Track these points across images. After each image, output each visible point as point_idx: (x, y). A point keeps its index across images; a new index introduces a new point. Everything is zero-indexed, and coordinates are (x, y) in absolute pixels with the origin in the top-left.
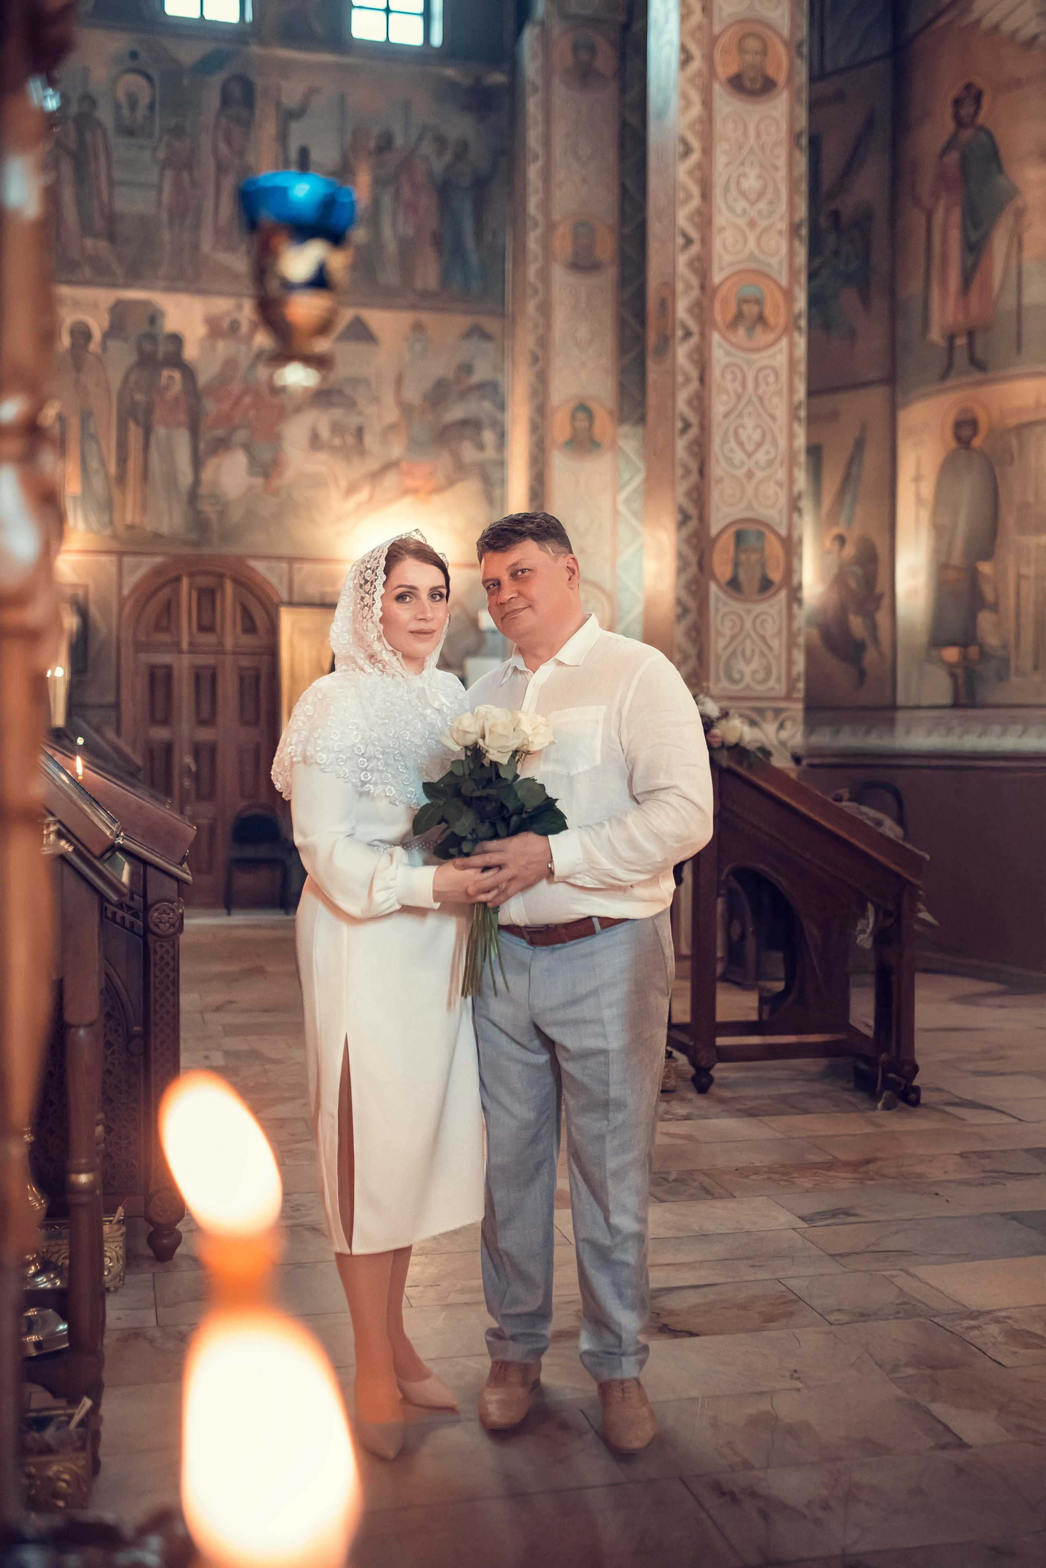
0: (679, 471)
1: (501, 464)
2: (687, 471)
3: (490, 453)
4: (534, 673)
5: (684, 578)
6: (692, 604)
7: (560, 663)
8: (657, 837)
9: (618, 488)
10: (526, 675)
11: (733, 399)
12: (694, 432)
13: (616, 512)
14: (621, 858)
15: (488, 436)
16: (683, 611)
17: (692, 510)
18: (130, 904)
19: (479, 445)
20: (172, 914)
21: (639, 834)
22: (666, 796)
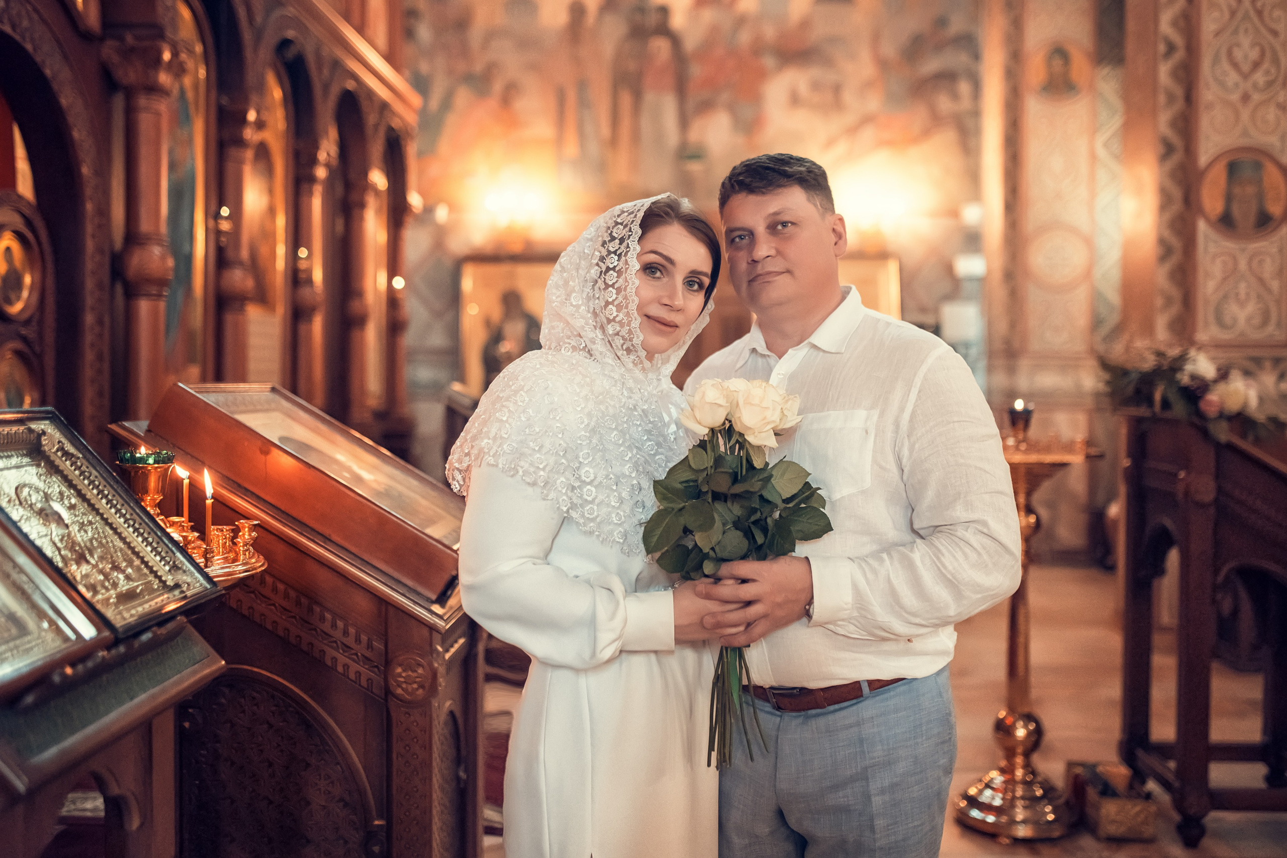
0: (1162, 99)
1: (976, 113)
2: (1171, 98)
3: (966, 104)
4: (780, 358)
5: (1168, 216)
6: (1176, 243)
7: (815, 347)
8: (952, 584)
9: (1094, 130)
10: (768, 358)
11: (1227, 15)
12: (1179, 55)
13: (1093, 157)
14: (902, 607)
15: (964, 87)
16: (1165, 251)
17: (1176, 141)
18: (368, 654)
19: (955, 96)
20: (420, 671)
21: (928, 577)
22: (965, 533)
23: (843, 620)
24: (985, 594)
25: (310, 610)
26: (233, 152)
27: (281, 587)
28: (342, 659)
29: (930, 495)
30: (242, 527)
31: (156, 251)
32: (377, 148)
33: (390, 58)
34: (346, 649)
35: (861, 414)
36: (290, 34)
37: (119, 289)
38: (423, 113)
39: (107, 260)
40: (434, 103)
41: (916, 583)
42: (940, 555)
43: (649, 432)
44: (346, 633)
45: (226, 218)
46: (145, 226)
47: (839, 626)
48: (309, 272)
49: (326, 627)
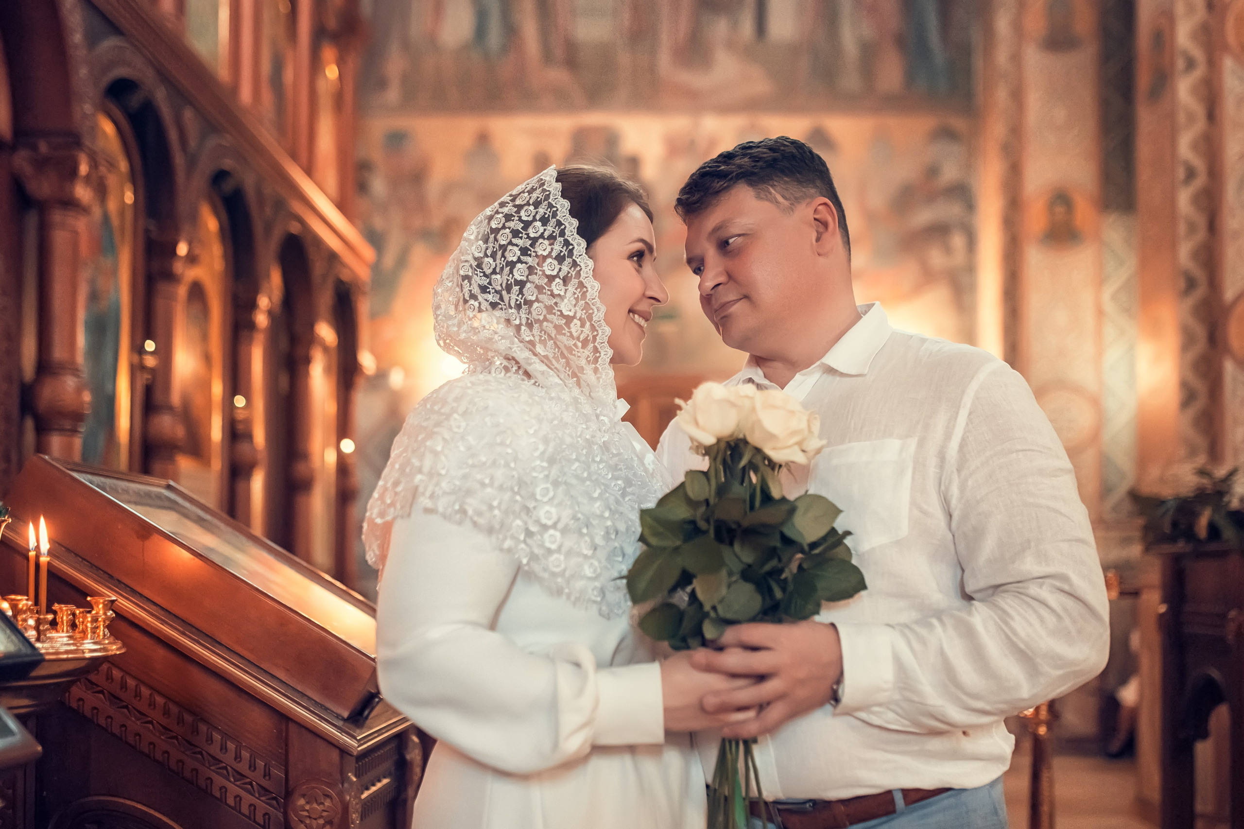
0: (1182, 229)
1: (971, 268)
2: (1192, 228)
3: (959, 257)
5: (1192, 355)
6: (1200, 386)
9: (1100, 281)
12: (1201, 181)
13: (1100, 312)
15: (958, 241)
16: (1188, 397)
17: (1199, 274)
18: (265, 783)
19: (948, 250)
20: (328, 803)
21: (993, 647)
22: (1038, 590)
23: (880, 705)
24: (1068, 670)
25: (195, 731)
26: (162, 287)
27: (160, 700)
28: (233, 789)
29: (988, 547)
30: (95, 603)
31: (70, 382)
32: (325, 299)
33: (342, 206)
34: (238, 777)
35: (894, 444)
36: (228, 163)
37: (29, 424)
38: (376, 267)
39: (15, 392)
40: (389, 260)
41: (978, 654)
42: (1008, 619)
43: (615, 468)
44: (238, 757)
45: (152, 353)
46: (58, 353)
47: (874, 713)
48: (248, 422)
49: (214, 749)
